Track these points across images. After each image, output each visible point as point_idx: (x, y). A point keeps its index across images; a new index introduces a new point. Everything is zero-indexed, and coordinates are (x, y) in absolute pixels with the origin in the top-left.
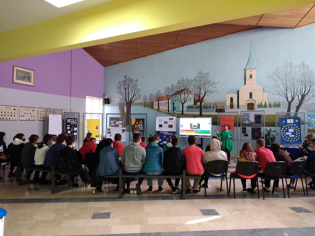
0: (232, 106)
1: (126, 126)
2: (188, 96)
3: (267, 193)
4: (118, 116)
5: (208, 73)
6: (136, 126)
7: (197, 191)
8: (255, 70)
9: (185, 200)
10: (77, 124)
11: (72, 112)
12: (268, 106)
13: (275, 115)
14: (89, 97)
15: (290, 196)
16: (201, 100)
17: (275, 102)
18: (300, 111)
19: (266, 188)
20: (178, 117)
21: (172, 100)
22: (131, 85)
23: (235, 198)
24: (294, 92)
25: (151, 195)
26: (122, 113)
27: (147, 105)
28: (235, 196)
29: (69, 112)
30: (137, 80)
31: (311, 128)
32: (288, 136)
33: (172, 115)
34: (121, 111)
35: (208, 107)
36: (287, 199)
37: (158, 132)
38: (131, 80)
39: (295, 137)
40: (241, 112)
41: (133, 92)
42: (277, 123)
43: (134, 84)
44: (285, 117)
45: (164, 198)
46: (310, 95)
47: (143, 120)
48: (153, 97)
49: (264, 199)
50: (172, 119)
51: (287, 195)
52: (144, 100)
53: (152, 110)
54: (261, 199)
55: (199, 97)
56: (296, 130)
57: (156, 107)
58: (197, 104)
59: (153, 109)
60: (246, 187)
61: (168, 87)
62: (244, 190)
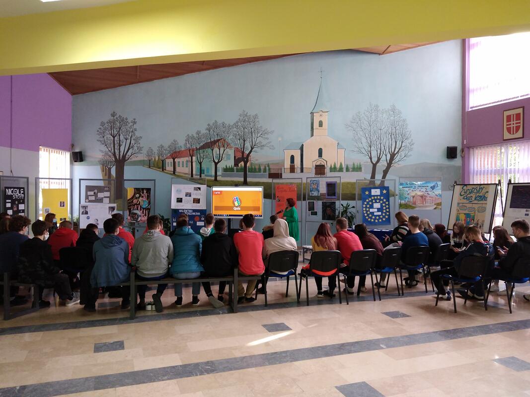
0: (292, 169)
1: (116, 201)
2: (224, 150)
3: (351, 296)
4: (101, 184)
5: (256, 115)
6: (135, 201)
7: (252, 300)
8: (327, 113)
9: (238, 313)
10: (24, 197)
11: (15, 175)
12: (345, 170)
13: (354, 183)
14: (44, 150)
15: (381, 297)
16: (245, 159)
17: (354, 164)
18: (388, 177)
19: (349, 289)
20: (209, 186)
21: (199, 156)
22: (123, 128)
23: (308, 305)
24: (381, 149)
25: (182, 310)
26: (107, 177)
27: (154, 164)
28: (308, 302)
29: (9, 175)
30: (136, 121)
31: (403, 202)
32: (372, 213)
33: (199, 182)
34: (106, 175)
35: (257, 170)
36: (377, 302)
37: (176, 212)
38: (123, 121)
39: (382, 215)
40: (307, 178)
41: (128, 141)
42: (358, 194)
43: (130, 127)
44: (368, 187)
45: (204, 313)
46: (402, 153)
47: (148, 190)
48: (165, 152)
49: (348, 304)
50: (200, 188)
51: (377, 297)
52: (148, 156)
53: (162, 173)
54: (344, 304)
55: (243, 153)
56: (384, 205)
57: (170, 168)
58: (239, 165)
59: (165, 172)
60: (321, 289)
61: (190, 135)
62: (319, 293)
